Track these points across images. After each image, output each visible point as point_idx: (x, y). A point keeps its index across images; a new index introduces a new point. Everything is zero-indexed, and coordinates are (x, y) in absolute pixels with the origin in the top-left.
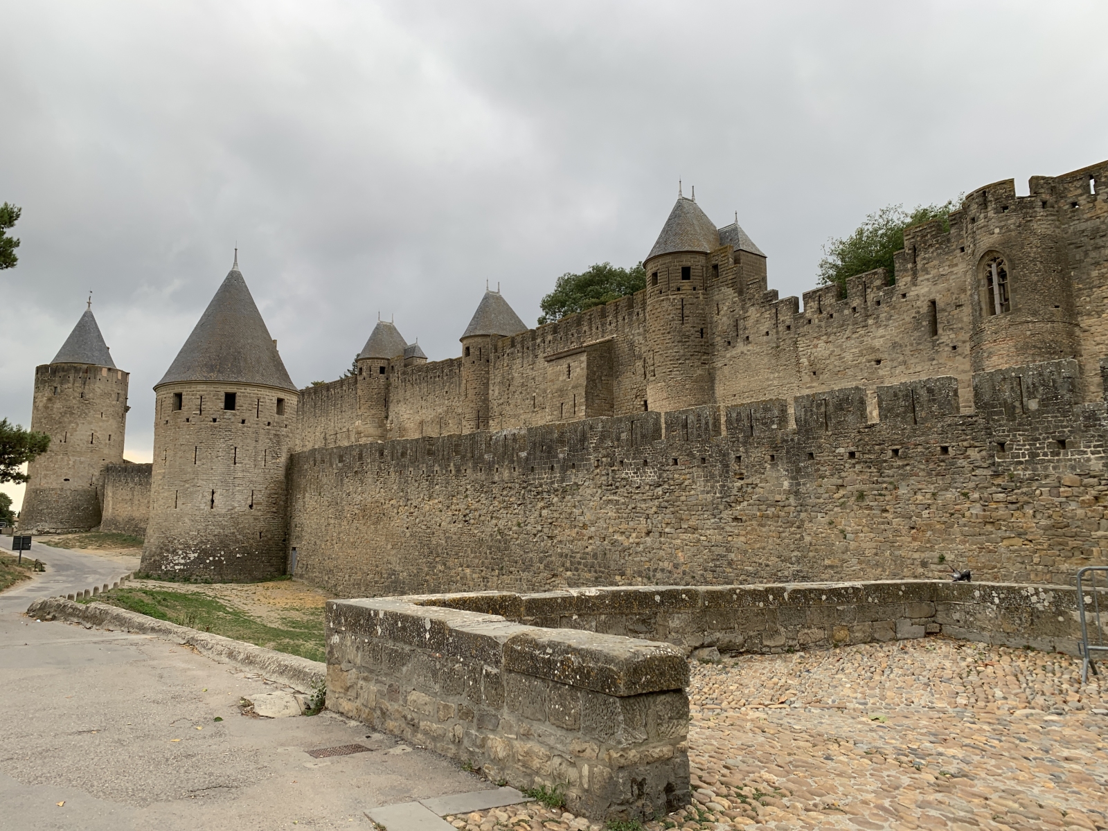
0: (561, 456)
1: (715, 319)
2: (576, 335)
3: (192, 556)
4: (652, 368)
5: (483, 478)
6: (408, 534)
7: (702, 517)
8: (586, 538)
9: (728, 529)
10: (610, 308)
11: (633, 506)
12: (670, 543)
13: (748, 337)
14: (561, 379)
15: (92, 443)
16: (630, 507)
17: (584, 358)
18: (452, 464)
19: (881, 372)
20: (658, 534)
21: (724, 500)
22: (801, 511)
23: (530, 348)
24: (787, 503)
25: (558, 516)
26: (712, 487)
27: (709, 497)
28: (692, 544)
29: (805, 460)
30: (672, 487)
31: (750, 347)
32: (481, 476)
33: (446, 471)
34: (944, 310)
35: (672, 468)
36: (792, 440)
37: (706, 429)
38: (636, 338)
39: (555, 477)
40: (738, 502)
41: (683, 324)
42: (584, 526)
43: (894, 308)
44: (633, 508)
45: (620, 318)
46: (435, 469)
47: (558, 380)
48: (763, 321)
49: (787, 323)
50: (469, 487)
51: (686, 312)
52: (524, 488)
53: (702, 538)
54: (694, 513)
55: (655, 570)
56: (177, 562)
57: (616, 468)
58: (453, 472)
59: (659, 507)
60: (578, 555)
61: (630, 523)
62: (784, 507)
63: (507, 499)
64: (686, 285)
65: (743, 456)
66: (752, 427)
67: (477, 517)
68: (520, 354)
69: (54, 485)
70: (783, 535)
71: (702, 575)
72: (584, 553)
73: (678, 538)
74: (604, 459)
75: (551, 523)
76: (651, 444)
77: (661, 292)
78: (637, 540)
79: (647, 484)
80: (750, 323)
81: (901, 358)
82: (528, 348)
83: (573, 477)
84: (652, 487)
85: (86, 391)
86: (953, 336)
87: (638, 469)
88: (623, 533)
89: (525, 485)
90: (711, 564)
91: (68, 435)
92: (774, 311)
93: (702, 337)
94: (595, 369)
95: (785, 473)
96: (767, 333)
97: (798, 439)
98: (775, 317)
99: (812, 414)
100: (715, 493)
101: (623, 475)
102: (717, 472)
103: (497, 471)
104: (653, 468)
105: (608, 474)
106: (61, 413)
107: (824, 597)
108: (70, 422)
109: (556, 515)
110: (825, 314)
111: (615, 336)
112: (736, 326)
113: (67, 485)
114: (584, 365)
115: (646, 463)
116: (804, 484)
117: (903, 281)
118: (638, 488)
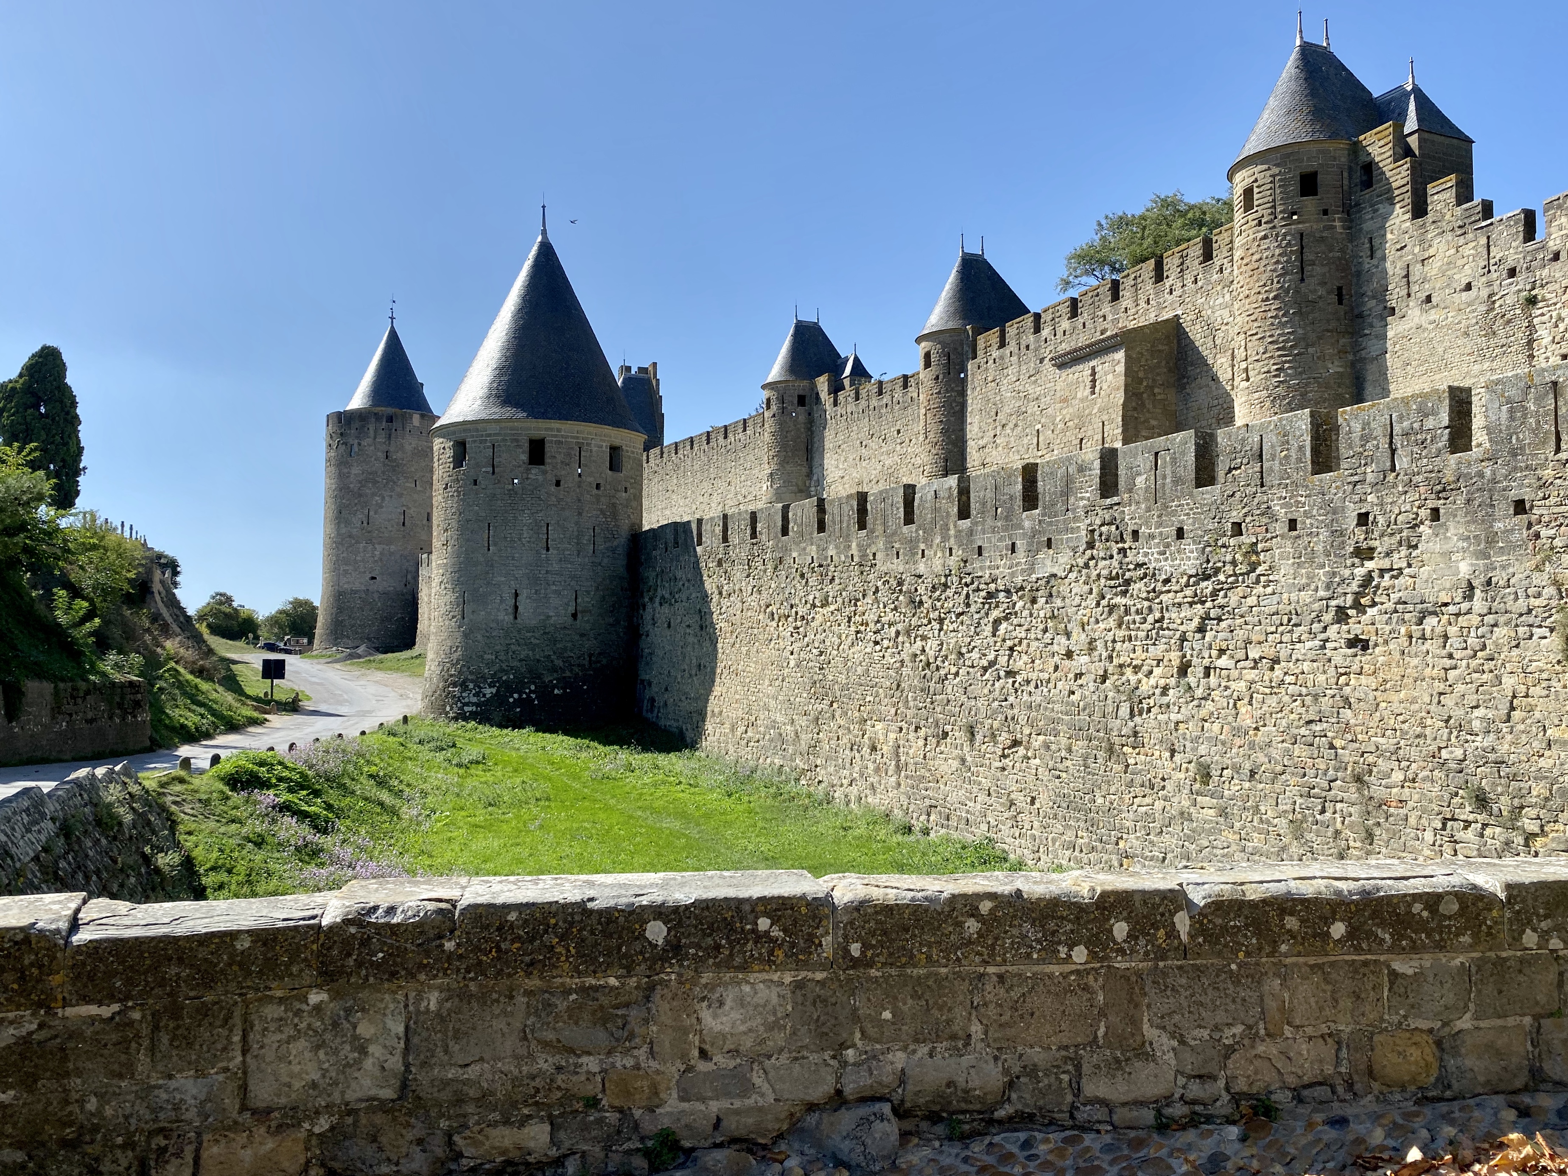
0: (1027, 524)
1: (1367, 266)
2: (1110, 317)
3: (489, 691)
4: (1244, 365)
5: (901, 570)
6: (792, 663)
7: (1286, 638)
8: (1071, 676)
9: (1337, 659)
10: (1171, 264)
11: (1158, 615)
12: (1227, 688)
13: (1429, 299)
14: (1079, 395)
15: (404, 524)
16: (1150, 619)
17: (1120, 355)
18: (854, 545)
20: (1201, 669)
21: (1333, 603)
22: (1495, 625)
23: (1031, 347)
24: (1465, 606)
25: (1023, 635)
26: (1311, 577)
27: (1305, 596)
28: (1268, 691)
29: (1506, 516)
30: (1230, 580)
31: (1434, 315)
32: (897, 566)
33: (846, 557)
35: (1232, 542)
36: (1481, 475)
37: (1298, 460)
38: (1217, 314)
39: (1018, 564)
40: (1360, 608)
41: (1302, 280)
44: (1156, 621)
45: (1189, 278)
46: (830, 553)
47: (1075, 398)
48: (1460, 263)
49: (1510, 263)
50: (879, 584)
51: (1309, 256)
52: (967, 585)
53: (1288, 679)
54: (1273, 629)
56: (466, 700)
57: (1126, 546)
58: (856, 559)
59: (1206, 617)
60: (1057, 707)
61: (1151, 648)
62: (1458, 615)
63: (939, 604)
64: (1310, 203)
65: (1376, 510)
66: (1393, 451)
67: (893, 635)
68: (1014, 359)
69: (357, 586)
70: (1452, 674)
71: (1287, 750)
72: (1067, 704)
73: (1240, 678)
74: (1104, 529)
75: (1011, 649)
76: (1191, 495)
77: (1260, 224)
78: (1164, 682)
79: (1183, 574)
80: (1433, 268)
82: (1028, 347)
83: (1048, 563)
84: (1192, 580)
85: (392, 449)
87: (1168, 546)
88: (1137, 668)
89: (968, 580)
90: (1303, 731)
91: (371, 513)
92: (1483, 241)
93: (1340, 302)
94: (1141, 375)
95: (1461, 544)
96: (1468, 287)
97: (1494, 473)
98: (1485, 252)
99: (1525, 416)
100: (1316, 590)
101: (1141, 559)
102: (1319, 548)
103: (923, 556)
104: (1194, 542)
105: (1111, 557)
106: (360, 482)
107: (1338, 930)
108: (374, 494)
109: (1020, 633)
111: (1180, 312)
112: (1407, 276)
113: (374, 586)
114: (1121, 368)
115: (1180, 534)
116: (1504, 567)
118: (1167, 581)
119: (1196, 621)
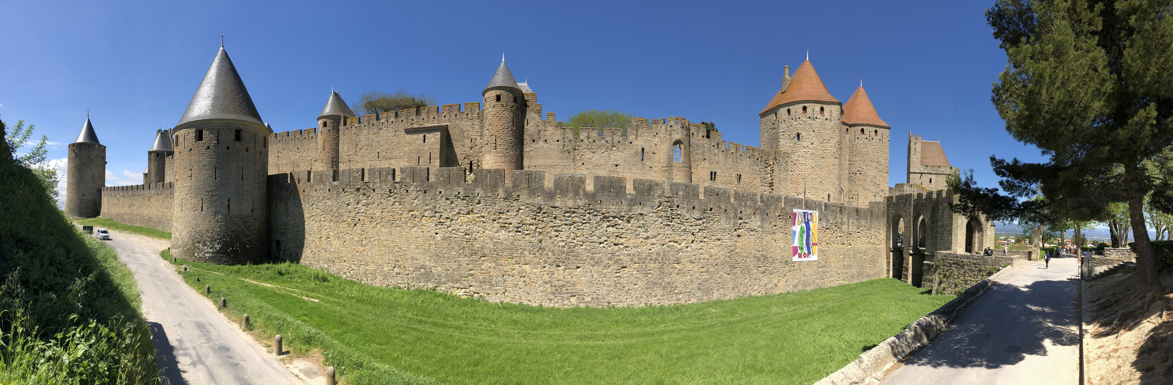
0: (629, 196)
5: (541, 203)
8: (649, 245)
12: (707, 246)
13: (546, 141)
15: (93, 178)
17: (438, 132)
18: (501, 190)
19: (618, 170)
21: (734, 228)
28: (718, 246)
30: (707, 221)
31: (547, 145)
32: (539, 201)
33: (492, 194)
34: (648, 153)
35: (709, 212)
36: (762, 208)
38: (467, 127)
40: (739, 229)
41: (514, 125)
42: (647, 238)
43: (626, 146)
44: (684, 230)
45: (453, 114)
46: (476, 192)
47: (415, 143)
48: (556, 134)
49: (570, 139)
50: (522, 207)
51: (515, 120)
53: (723, 243)
54: (719, 232)
55: (700, 259)
57: (673, 209)
58: (502, 196)
59: (700, 230)
63: (569, 219)
64: (516, 106)
65: (743, 211)
66: (748, 200)
71: (724, 259)
72: (649, 253)
73: (711, 244)
74: (666, 203)
76: (697, 199)
77: (503, 106)
78: (687, 245)
79: (693, 218)
80: (548, 133)
81: (628, 166)
84: (696, 220)
85: (90, 155)
86: (651, 163)
88: (676, 242)
89: (591, 211)
90: (728, 254)
91: (83, 175)
95: (759, 219)
96: (558, 141)
98: (563, 134)
100: (731, 225)
101: (679, 213)
102: (732, 216)
103: (559, 200)
104: (698, 211)
105: (667, 211)
106: (80, 165)
108: (84, 169)
109: (622, 231)
110: (591, 140)
111: (448, 124)
112: (539, 133)
113: (84, 198)
114: (438, 137)
117: (631, 138)
118: (686, 220)
119: (697, 230)
